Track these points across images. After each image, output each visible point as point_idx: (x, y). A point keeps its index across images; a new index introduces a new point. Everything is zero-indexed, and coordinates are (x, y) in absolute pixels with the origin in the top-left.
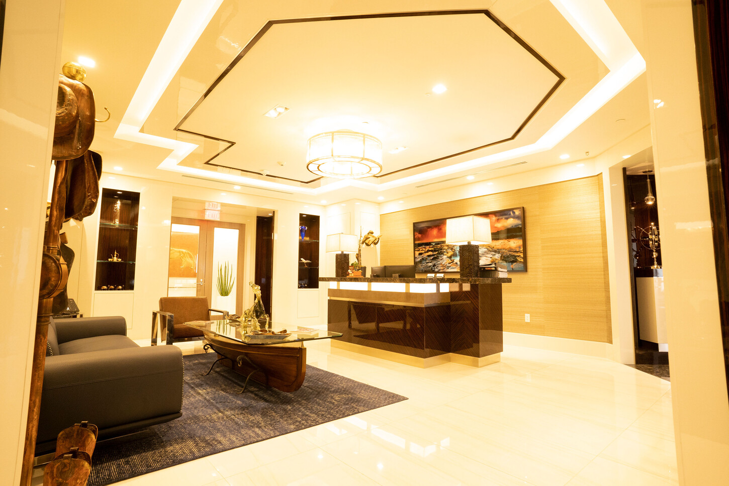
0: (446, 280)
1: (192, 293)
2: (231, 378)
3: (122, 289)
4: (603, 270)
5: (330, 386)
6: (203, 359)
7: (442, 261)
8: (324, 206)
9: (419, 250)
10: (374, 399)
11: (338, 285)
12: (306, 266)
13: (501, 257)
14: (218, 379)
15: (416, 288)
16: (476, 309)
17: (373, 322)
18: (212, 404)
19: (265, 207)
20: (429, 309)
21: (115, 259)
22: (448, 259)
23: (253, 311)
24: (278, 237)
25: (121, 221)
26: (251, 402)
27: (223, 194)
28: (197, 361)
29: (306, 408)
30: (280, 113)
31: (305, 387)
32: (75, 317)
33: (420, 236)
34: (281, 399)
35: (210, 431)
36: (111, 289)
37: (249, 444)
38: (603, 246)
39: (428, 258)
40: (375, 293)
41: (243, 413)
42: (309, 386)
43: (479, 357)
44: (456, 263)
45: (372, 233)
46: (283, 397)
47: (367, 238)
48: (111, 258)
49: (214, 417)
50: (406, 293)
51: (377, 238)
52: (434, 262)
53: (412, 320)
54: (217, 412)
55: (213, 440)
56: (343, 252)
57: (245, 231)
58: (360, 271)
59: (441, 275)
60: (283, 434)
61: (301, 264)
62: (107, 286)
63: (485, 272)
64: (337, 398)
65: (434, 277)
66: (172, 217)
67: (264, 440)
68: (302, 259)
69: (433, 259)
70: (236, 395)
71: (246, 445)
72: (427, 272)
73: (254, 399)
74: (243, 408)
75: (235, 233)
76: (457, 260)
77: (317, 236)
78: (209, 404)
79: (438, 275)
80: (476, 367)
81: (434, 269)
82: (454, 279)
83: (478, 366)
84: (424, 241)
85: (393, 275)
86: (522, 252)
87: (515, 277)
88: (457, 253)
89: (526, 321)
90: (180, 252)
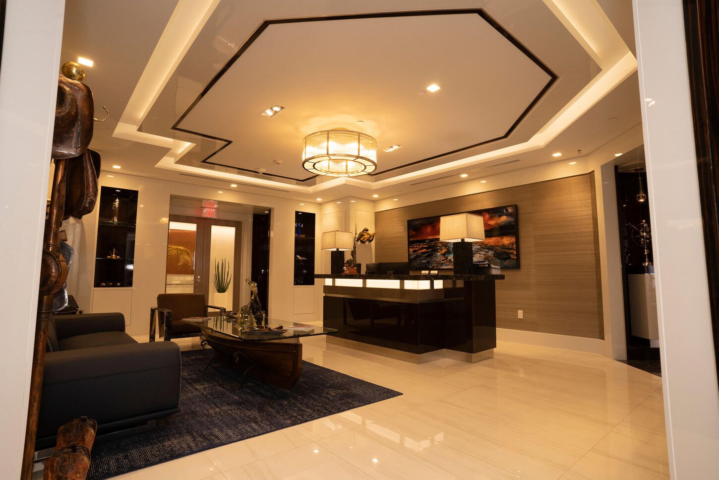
0: (440, 277)
1: (189, 290)
2: (228, 373)
3: (121, 286)
4: (595, 267)
5: (326, 381)
6: (200, 355)
7: (436, 258)
8: (320, 204)
9: (413, 247)
10: (369, 395)
11: (334, 282)
12: (302, 263)
13: (494, 254)
14: (215, 375)
15: (411, 285)
16: (469, 306)
17: (368, 318)
18: (209, 399)
19: (262, 204)
20: (423, 305)
21: (113, 256)
22: (442, 256)
23: (250, 308)
24: (274, 234)
25: (119, 219)
26: (248, 397)
27: (220, 192)
29: (302, 403)
30: (276, 112)
31: (301, 382)
32: (74, 313)
33: (414, 233)
34: (277, 394)
35: (207, 426)
36: (110, 286)
37: (246, 439)
38: (595, 243)
39: (422, 255)
40: (370, 289)
41: (240, 408)
42: (305, 381)
43: (472, 352)
44: (450, 260)
45: (367, 230)
47: (362, 236)
48: (110, 255)
49: (212, 412)
50: (400, 289)
51: (372, 235)
52: (428, 259)
53: (406, 316)
54: (214, 407)
55: (210, 435)
56: (338, 249)
57: (241, 228)
58: (355, 268)
59: (435, 272)
60: (279, 429)
61: (297, 261)
62: (105, 283)
63: (479, 269)
64: (332, 394)
65: (428, 273)
66: (169, 215)
68: (298, 256)
69: (427, 256)
70: (233, 390)
71: (243, 439)
72: (421, 269)
73: (250, 394)
74: (240, 404)
75: (232, 230)
76: (451, 257)
77: (312, 234)
78: (206, 399)
79: (432, 272)
80: (470, 362)
81: (429, 265)
82: (448, 275)
83: (472, 363)
84: (419, 239)
85: (388, 272)
86: (514, 249)
87: (508, 274)
88: (451, 250)
89: (519, 317)
90: (177, 249)
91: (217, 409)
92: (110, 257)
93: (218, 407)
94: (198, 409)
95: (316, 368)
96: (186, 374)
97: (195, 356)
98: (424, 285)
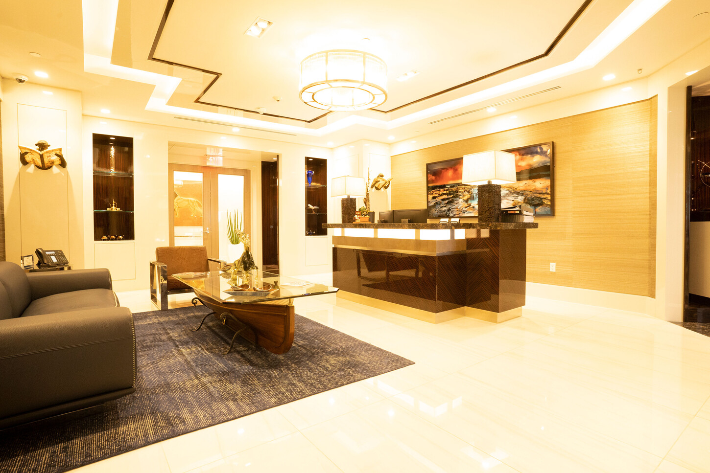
0: (461, 225)
1: (199, 243)
2: (221, 334)
3: (123, 239)
4: (648, 213)
5: (328, 345)
6: (199, 312)
7: (458, 205)
8: (332, 149)
9: (433, 194)
10: (375, 364)
11: (343, 232)
12: (314, 213)
13: (525, 199)
14: (207, 336)
15: (427, 235)
16: (496, 258)
17: (383, 270)
18: (191, 368)
19: (269, 150)
20: (441, 258)
21: (114, 209)
22: (464, 203)
23: (241, 263)
24: (283, 182)
25: (116, 169)
26: (235, 365)
27: (223, 138)
28: (192, 314)
29: (295, 375)
30: (263, 30)
31: (300, 346)
32: (62, 269)
33: (433, 178)
34: (269, 362)
35: (177, 404)
36: (112, 240)
37: (217, 424)
38: (650, 185)
39: (442, 202)
40: (382, 240)
41: (221, 380)
42: (304, 345)
43: (498, 312)
44: (474, 207)
45: (382, 176)
46: (271, 359)
47: (377, 182)
48: (110, 208)
49: (188, 384)
50: (416, 240)
51: (388, 181)
52: (449, 206)
53: (424, 268)
54: (193, 377)
55: (176, 418)
56: (349, 196)
57: (250, 177)
58: (368, 216)
59: (457, 220)
60: (260, 411)
61: (308, 211)
62: (107, 236)
63: (508, 216)
64: (332, 362)
65: (448, 222)
66: (169, 163)
67: (236, 418)
68: (309, 205)
69: (447, 203)
70: (220, 356)
71: (214, 425)
72: (440, 217)
73: (239, 361)
74: (223, 373)
75: (241, 179)
76: (475, 203)
77: (324, 182)
78: (188, 368)
79: (453, 220)
80: (494, 322)
81: (449, 213)
82: (471, 224)
83: (496, 322)
84: (438, 184)
85: (403, 220)
86: (549, 194)
87: (542, 222)
88: (475, 196)
89: (551, 271)
90: (188, 201)
91: (196, 381)
92: (110, 209)
93: (197, 378)
94: (174, 380)
95: (320, 328)
96: (177, 335)
97: (193, 313)
98: (442, 235)
